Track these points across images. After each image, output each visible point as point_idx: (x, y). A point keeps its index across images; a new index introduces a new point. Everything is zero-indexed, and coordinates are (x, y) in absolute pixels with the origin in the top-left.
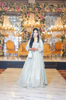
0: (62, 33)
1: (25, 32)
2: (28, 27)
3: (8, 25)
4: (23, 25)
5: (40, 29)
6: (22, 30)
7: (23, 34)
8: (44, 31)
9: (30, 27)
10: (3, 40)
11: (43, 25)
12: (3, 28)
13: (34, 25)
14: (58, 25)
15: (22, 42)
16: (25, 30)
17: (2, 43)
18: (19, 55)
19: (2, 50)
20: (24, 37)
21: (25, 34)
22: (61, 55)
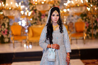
0: (81, 10)
2: (38, 4)
3: (12, 3)
4: (32, 2)
6: (31, 8)
7: (32, 14)
9: (41, 4)
12: (5, 7)
13: (45, 2)
15: (32, 24)
16: (34, 9)
17: (6, 26)
18: (28, 42)
19: (7, 35)
20: (35, 18)
21: (35, 14)
22: (85, 38)
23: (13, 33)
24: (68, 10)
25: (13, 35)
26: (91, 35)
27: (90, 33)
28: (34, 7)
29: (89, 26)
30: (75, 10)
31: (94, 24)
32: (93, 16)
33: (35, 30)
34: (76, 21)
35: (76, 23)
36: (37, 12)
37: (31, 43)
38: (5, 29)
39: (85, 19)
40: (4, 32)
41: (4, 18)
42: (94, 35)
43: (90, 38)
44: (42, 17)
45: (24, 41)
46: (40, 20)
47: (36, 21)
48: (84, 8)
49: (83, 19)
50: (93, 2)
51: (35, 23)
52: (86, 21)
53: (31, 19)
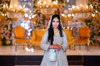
0: (86, 16)
1: (39, 14)
4: (36, 5)
5: (58, 10)
6: (35, 11)
7: (36, 17)
8: (63, 13)
9: (46, 7)
10: (11, 25)
11: (61, 5)
12: (9, 9)
13: (50, 6)
15: (35, 27)
16: (38, 12)
17: (9, 28)
18: (31, 45)
19: (9, 37)
20: (38, 21)
21: (39, 17)
22: (88, 44)
23: (16, 36)
24: (73, 15)
25: (15, 37)
26: (94, 41)
27: (93, 39)
29: (93, 33)
30: (80, 16)
31: (98, 30)
32: (98, 23)
33: (38, 34)
34: (80, 26)
35: (80, 29)
36: (41, 15)
37: (34, 47)
38: (8, 31)
39: (90, 25)
40: (6, 34)
41: (7, 20)
42: (97, 41)
43: (93, 44)
44: (46, 21)
45: (26, 44)
46: (44, 24)
47: (40, 25)
48: (89, 14)
49: (87, 25)
50: (98, 8)
51: (39, 26)
52: (90, 27)
53: (35, 23)
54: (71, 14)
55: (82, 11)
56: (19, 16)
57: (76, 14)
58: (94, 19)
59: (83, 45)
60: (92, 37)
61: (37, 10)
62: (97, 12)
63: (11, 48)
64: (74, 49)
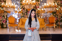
1: (24, 8)
3: (9, 3)
4: (22, 3)
5: (36, 6)
7: (22, 10)
8: (38, 8)
9: (28, 4)
10: (7, 16)
11: (37, 3)
13: (30, 3)
14: (50, 3)
15: (21, 17)
16: (23, 7)
18: (19, 28)
19: (6, 23)
20: (23, 13)
21: (24, 11)
22: (54, 27)
24: (45, 9)
25: (9, 23)
26: (58, 25)
27: (57, 24)
28: (23, 6)
29: (57, 20)
30: (49, 9)
31: (60, 18)
32: (60, 14)
33: (23, 21)
34: (49, 16)
35: (49, 18)
36: (25, 9)
37: (21, 29)
38: (4, 19)
39: (55, 15)
40: (4, 21)
41: (4, 12)
42: (60, 25)
43: (57, 27)
44: (28, 13)
45: (16, 27)
46: (27, 15)
47: (24, 15)
48: (55, 8)
50: (60, 5)
52: (55, 16)
53: (21, 14)
54: (44, 8)
55: (50, 7)
56: (12, 10)
57: (47, 8)
58: (58, 11)
59: (51, 28)
60: (57, 22)
61: (22, 6)
62: (59, 7)
63: (7, 30)
64: (46, 30)
